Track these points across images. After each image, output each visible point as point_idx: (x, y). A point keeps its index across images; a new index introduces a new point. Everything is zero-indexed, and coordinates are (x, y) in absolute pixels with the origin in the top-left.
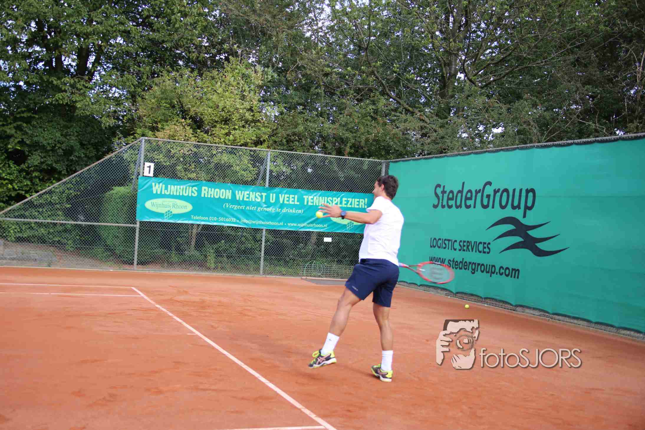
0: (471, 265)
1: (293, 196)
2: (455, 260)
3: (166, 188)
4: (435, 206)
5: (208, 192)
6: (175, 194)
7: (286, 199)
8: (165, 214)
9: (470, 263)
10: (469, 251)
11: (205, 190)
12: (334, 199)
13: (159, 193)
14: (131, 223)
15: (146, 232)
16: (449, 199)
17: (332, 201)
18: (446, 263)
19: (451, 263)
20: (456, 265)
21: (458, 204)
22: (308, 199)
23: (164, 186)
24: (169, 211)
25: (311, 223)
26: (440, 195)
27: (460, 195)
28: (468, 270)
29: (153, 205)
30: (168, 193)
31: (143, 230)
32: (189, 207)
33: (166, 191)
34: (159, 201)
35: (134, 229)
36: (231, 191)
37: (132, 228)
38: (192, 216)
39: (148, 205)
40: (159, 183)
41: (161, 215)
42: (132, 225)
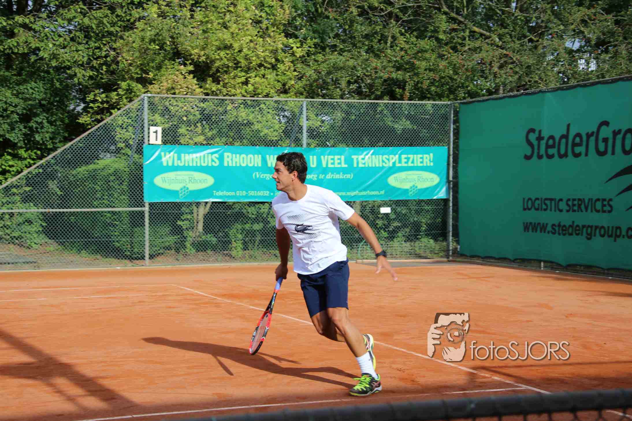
0: (585, 230)
1: (339, 157)
2: (562, 224)
3: (179, 158)
4: (528, 158)
5: (232, 160)
6: (191, 165)
7: (330, 162)
8: (180, 192)
9: (584, 226)
10: (582, 211)
11: (228, 156)
12: (391, 156)
13: (170, 164)
14: (138, 206)
15: (157, 216)
16: (548, 147)
17: (388, 160)
18: (549, 228)
19: (557, 228)
20: (563, 230)
21: (563, 152)
22: (357, 159)
23: (176, 155)
24: (185, 187)
25: (365, 190)
26: (535, 143)
27: (564, 141)
28: (582, 235)
29: (164, 181)
30: (182, 165)
31: (154, 214)
32: (210, 181)
33: (179, 161)
34: (172, 175)
35: (142, 213)
36: (260, 156)
37: (140, 212)
38: (215, 191)
39: (158, 181)
40: (170, 152)
41: (175, 193)
42: (139, 209)
